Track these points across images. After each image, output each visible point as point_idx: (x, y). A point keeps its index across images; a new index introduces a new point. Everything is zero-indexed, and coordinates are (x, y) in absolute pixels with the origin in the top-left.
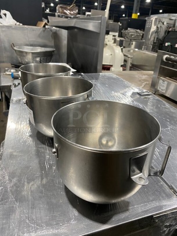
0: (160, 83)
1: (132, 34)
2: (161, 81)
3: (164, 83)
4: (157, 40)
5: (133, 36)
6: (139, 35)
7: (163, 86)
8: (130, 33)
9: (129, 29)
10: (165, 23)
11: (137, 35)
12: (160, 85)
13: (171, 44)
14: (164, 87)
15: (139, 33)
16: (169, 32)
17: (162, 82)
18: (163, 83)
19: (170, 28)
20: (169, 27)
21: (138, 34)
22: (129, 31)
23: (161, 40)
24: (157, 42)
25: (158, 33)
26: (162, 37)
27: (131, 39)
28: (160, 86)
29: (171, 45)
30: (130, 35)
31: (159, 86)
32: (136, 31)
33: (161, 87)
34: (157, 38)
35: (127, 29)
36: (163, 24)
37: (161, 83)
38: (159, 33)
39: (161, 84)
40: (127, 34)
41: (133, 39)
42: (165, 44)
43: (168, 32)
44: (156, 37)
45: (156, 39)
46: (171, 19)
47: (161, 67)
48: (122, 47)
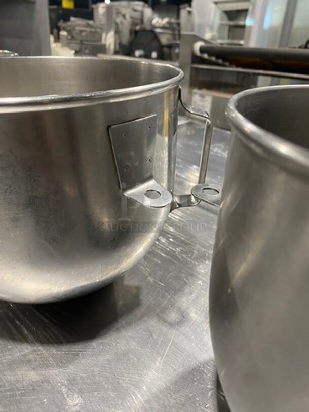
1: (83, 29)
3: (203, 99)
4: (120, 47)
5: (83, 34)
6: (95, 33)
8: (78, 28)
9: (73, 19)
10: (128, 17)
11: (91, 32)
13: (145, 53)
15: (94, 28)
16: (136, 33)
18: (201, 101)
19: (136, 25)
20: (134, 24)
21: (93, 30)
22: (74, 24)
27: (81, 39)
29: (145, 55)
30: (77, 31)
32: (88, 24)
34: (120, 44)
35: (68, 20)
36: (124, 16)
37: (197, 101)
38: (121, 35)
39: (199, 103)
40: (71, 29)
41: (85, 39)
42: (134, 53)
43: (134, 33)
44: (118, 41)
46: (135, 10)
47: (192, 69)
48: (73, 52)
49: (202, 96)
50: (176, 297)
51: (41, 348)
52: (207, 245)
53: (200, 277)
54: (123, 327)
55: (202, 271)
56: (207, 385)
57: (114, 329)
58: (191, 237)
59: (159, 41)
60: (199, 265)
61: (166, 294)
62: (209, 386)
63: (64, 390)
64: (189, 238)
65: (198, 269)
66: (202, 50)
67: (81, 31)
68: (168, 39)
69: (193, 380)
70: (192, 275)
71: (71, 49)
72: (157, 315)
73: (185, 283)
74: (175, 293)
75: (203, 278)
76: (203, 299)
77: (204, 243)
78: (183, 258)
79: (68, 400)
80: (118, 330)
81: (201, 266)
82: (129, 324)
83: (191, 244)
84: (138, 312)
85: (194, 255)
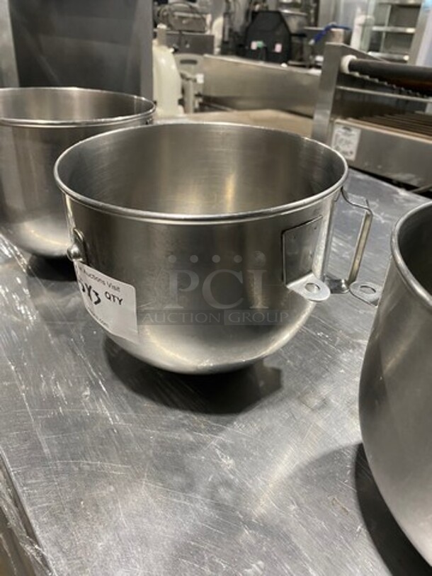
0: (337, 136)
1: (183, 14)
2: (339, 131)
3: (348, 132)
4: (230, 36)
5: (184, 22)
6: (199, 19)
7: (348, 143)
8: (177, 14)
11: (194, 18)
12: (336, 139)
13: (265, 46)
14: (350, 145)
15: (198, 13)
16: (255, 14)
17: (343, 131)
18: (345, 134)
19: (255, 3)
20: (252, 1)
21: (197, 16)
22: (173, 9)
23: (238, 37)
24: (232, 39)
25: (230, 17)
26: (242, 27)
27: (180, 28)
28: (338, 144)
29: (265, 48)
30: (176, 18)
31: (335, 144)
32: (191, 7)
33: (341, 147)
34: (231, 30)
37: (340, 134)
38: (232, 17)
39: (342, 136)
40: (168, 15)
41: (186, 28)
42: (250, 46)
43: (252, 15)
44: (227, 27)
45: (227, 33)
47: (337, 91)
48: (172, 50)
49: (347, 128)
50: (317, 383)
51: (193, 416)
52: (351, 332)
53: (343, 365)
54: (266, 406)
55: (345, 360)
56: (347, 464)
57: (257, 407)
58: (334, 322)
59: (286, 27)
60: (342, 353)
61: (307, 379)
62: (348, 466)
63: (218, 452)
64: (332, 322)
65: (341, 357)
66: (352, 66)
67: (182, 18)
68: (300, 25)
69: (333, 459)
70: (335, 363)
71: (169, 46)
72: (299, 398)
73: (327, 370)
74: (317, 380)
75: (346, 368)
76: (345, 389)
77: (349, 329)
78: (324, 343)
79: (223, 460)
80: (261, 408)
81: (344, 354)
82: (271, 403)
83: (333, 330)
84: (280, 394)
85: (337, 342)
